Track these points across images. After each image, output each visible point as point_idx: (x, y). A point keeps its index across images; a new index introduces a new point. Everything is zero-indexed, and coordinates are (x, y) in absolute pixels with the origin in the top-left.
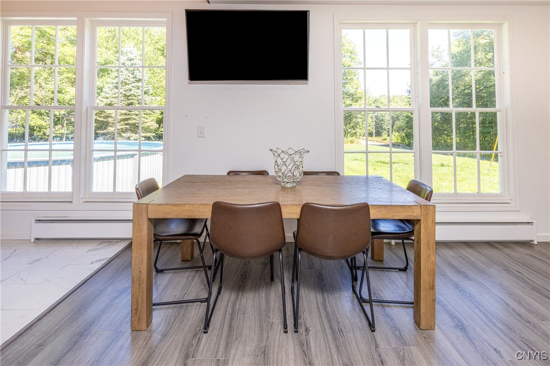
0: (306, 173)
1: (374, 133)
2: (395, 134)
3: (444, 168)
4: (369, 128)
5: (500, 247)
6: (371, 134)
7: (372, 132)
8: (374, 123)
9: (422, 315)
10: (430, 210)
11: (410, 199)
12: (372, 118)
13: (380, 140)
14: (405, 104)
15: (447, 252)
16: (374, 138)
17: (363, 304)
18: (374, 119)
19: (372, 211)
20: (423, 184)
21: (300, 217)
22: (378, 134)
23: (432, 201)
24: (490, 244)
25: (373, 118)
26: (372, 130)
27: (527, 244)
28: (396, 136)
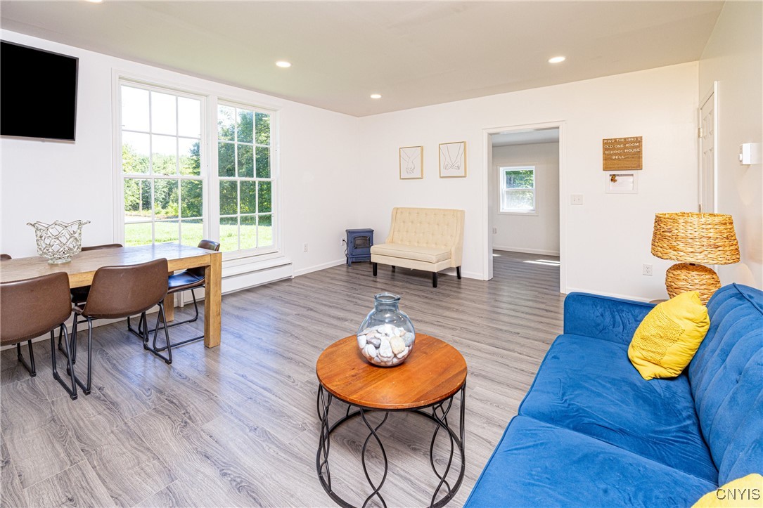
0: (84, 249)
1: (141, 205)
2: (172, 205)
3: (231, 238)
4: (132, 198)
5: (271, 286)
6: (135, 207)
7: (137, 204)
8: (141, 191)
9: (211, 337)
10: (217, 258)
11: (202, 252)
12: (137, 184)
13: (150, 215)
14: (187, 166)
15: (232, 300)
16: (141, 212)
17: (159, 353)
18: (141, 186)
19: (169, 265)
20: (212, 242)
21: (93, 284)
22: (147, 205)
23: (220, 251)
24: (265, 286)
25: (140, 184)
26: (138, 201)
27: (288, 280)
28: (174, 208)
